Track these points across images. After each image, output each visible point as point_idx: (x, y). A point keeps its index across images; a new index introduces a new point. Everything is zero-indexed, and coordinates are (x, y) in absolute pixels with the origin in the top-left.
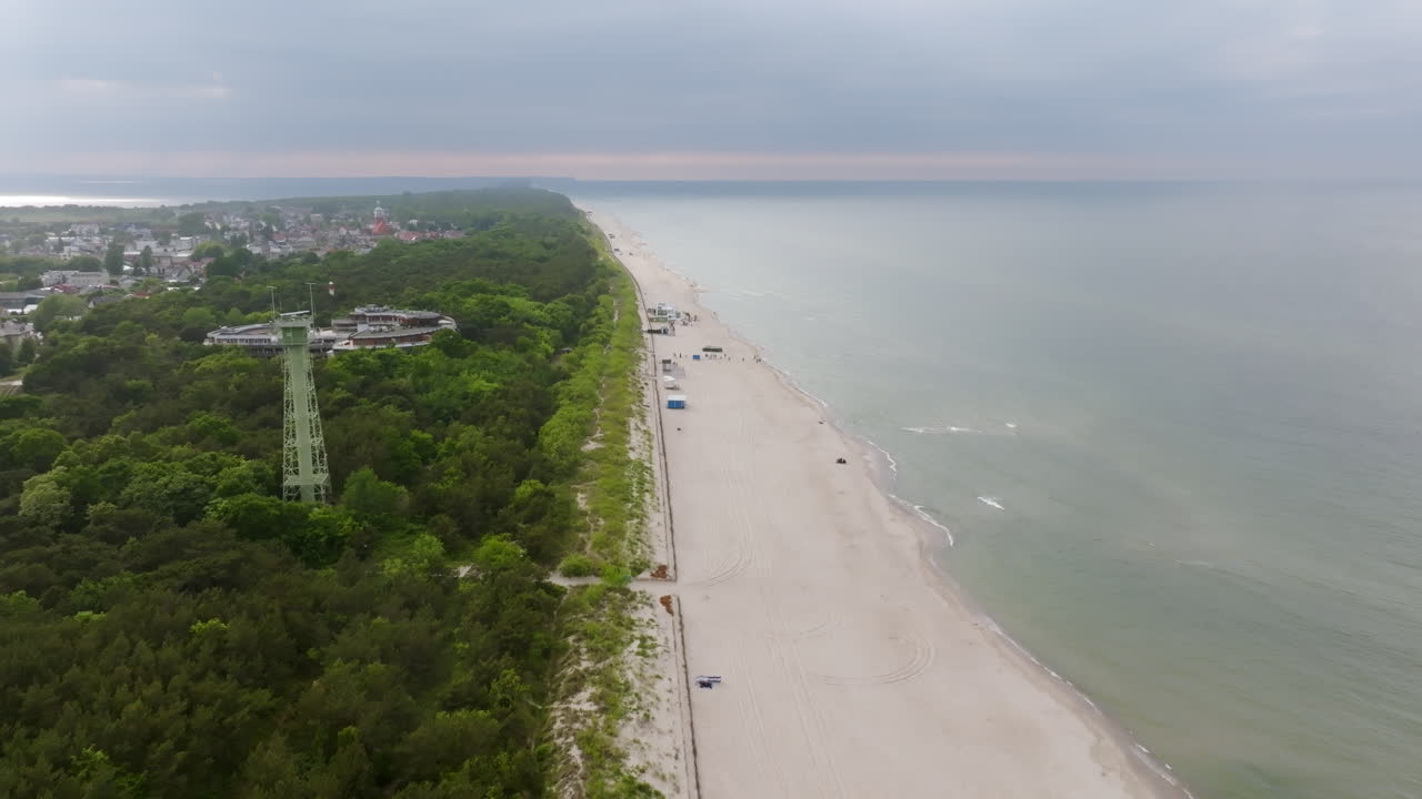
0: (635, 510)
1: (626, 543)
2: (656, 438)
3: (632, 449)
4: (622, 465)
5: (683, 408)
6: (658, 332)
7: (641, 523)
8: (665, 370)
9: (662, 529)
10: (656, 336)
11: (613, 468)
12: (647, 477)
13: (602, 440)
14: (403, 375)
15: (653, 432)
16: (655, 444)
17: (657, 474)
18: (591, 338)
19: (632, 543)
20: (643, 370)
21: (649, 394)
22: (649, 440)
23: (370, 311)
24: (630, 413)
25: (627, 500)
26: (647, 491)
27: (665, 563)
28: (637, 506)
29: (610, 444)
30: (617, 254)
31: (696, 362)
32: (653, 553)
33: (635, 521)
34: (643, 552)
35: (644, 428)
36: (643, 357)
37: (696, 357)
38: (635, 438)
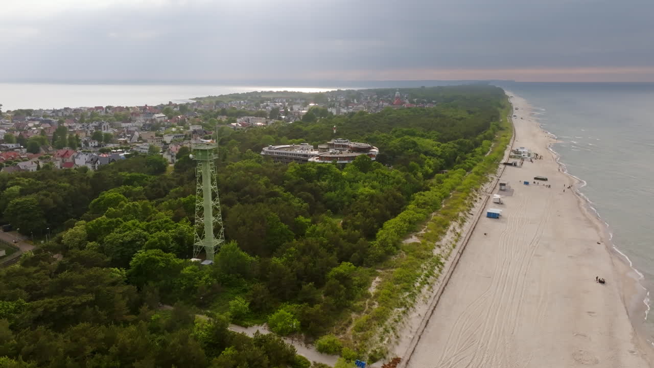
0: (408, 300)
1: (381, 329)
2: (462, 240)
3: (439, 246)
4: (423, 258)
5: (498, 218)
6: (510, 164)
7: (404, 313)
8: (501, 190)
9: (419, 320)
10: (508, 167)
11: (415, 260)
12: (436, 271)
13: (422, 237)
14: (324, 180)
15: (463, 235)
16: (459, 244)
17: (445, 270)
18: (461, 165)
19: (386, 331)
20: (484, 188)
21: (478, 206)
22: (456, 241)
23: (338, 142)
24: (455, 218)
25: (406, 289)
26: (428, 283)
27: (401, 356)
28: (413, 296)
29: (424, 241)
30: (513, 119)
31: (525, 186)
32: (397, 343)
33: (403, 309)
34: (389, 341)
35: (458, 231)
36: (490, 180)
37: (526, 183)
38: (448, 237)
